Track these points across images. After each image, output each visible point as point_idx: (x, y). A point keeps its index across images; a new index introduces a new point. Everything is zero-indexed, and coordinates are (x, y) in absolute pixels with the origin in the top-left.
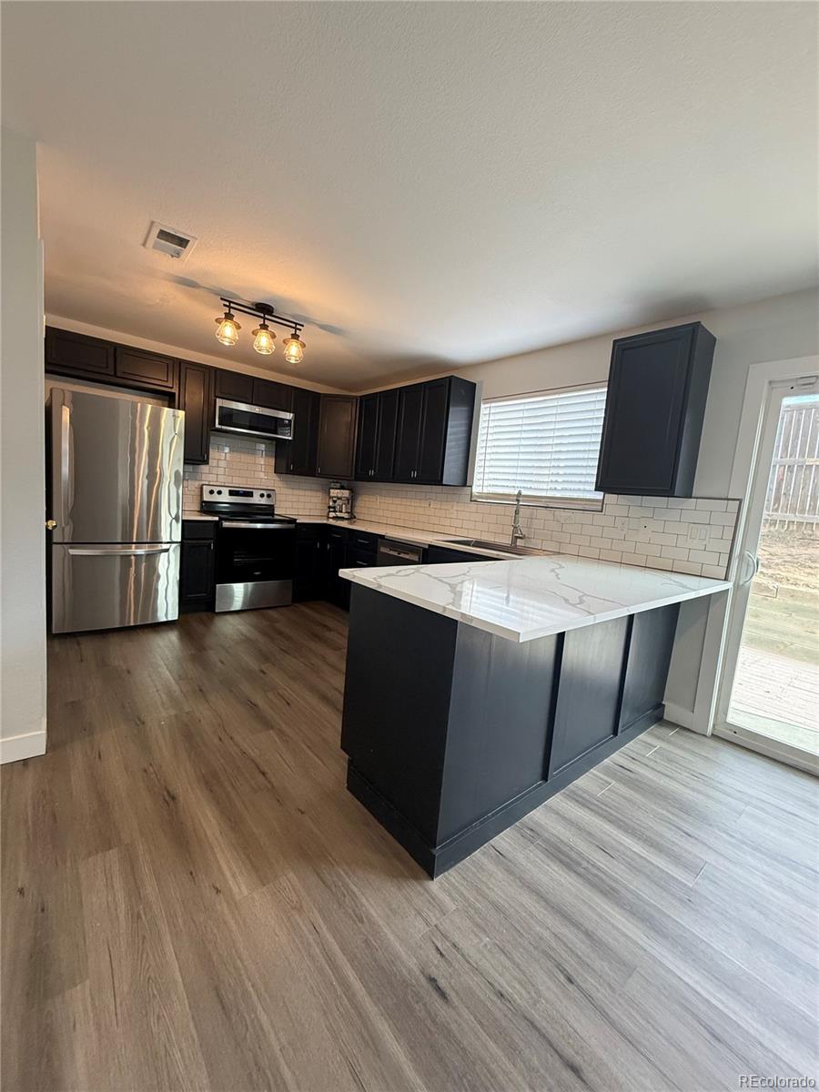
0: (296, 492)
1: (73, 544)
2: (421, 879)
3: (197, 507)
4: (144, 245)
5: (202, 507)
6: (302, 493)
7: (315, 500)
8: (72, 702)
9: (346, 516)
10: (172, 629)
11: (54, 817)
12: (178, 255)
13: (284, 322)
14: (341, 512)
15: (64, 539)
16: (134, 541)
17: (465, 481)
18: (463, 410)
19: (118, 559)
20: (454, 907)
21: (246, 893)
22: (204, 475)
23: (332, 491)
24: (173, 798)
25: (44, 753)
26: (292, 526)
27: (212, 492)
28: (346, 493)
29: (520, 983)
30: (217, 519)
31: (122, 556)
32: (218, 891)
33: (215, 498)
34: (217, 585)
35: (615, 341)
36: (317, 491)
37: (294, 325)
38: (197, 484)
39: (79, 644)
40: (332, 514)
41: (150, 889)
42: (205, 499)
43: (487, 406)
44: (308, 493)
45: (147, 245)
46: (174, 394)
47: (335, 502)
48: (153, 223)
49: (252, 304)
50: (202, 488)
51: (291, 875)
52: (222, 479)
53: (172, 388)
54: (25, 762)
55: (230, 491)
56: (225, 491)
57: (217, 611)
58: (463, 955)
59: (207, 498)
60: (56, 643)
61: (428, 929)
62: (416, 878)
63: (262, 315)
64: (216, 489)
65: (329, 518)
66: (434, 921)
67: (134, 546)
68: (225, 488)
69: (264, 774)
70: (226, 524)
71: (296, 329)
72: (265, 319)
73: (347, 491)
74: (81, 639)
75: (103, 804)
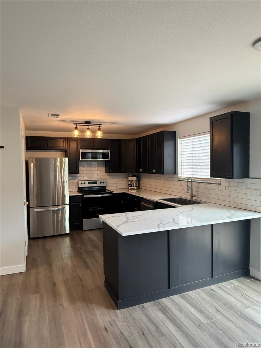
0: (115, 180)
1: (37, 207)
2: (115, 309)
3: (77, 189)
4: (48, 117)
5: (79, 189)
6: (117, 179)
7: (123, 182)
8: (34, 259)
9: (135, 188)
10: (67, 236)
11: (26, 285)
12: (58, 117)
13: (95, 125)
14: (133, 186)
15: (34, 206)
16: (56, 205)
17: (175, 172)
18: (172, 143)
19: (51, 211)
20: (121, 316)
21: (67, 306)
22: (79, 177)
23: (129, 178)
24: (55, 284)
25: (25, 271)
26: (111, 195)
27: (82, 183)
28: (134, 178)
29: (129, 333)
30: (82, 194)
31: (52, 210)
32: (60, 305)
33: (83, 186)
34: (83, 220)
35: (210, 118)
36: (124, 178)
37: (99, 125)
38: (77, 181)
39: (38, 242)
40: (130, 188)
41: (45, 302)
42: (79, 186)
43: (180, 140)
44: (120, 179)
45: (49, 117)
46: (66, 150)
47: (131, 182)
48: (49, 114)
49: (84, 122)
50: (78, 182)
51: (80, 304)
52: (85, 178)
53: (65, 148)
54: (21, 273)
55: (88, 182)
56: (87, 182)
57: (84, 230)
58: (117, 326)
59: (80, 186)
60: (32, 241)
61: (110, 319)
62: (114, 309)
63: (87, 125)
64: (83, 182)
65: (128, 189)
66: (113, 318)
67: (56, 206)
68: (86, 181)
69: (81, 281)
70: (85, 196)
71: (99, 126)
72: (88, 126)
73: (135, 178)
74: (39, 240)
75: (37, 284)
